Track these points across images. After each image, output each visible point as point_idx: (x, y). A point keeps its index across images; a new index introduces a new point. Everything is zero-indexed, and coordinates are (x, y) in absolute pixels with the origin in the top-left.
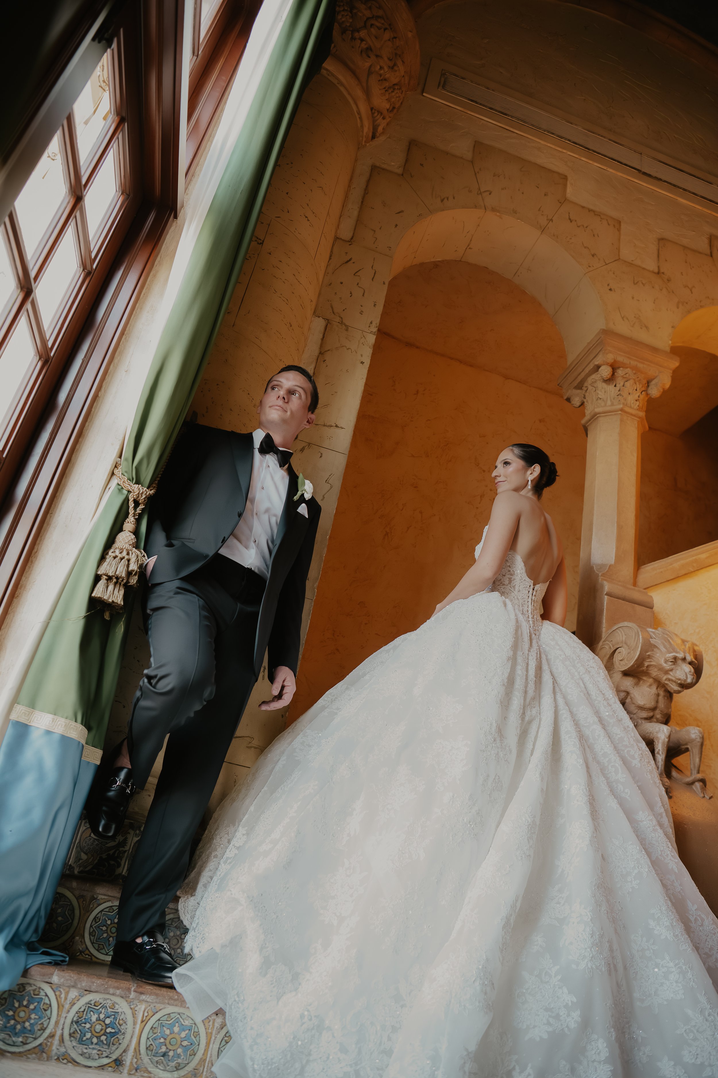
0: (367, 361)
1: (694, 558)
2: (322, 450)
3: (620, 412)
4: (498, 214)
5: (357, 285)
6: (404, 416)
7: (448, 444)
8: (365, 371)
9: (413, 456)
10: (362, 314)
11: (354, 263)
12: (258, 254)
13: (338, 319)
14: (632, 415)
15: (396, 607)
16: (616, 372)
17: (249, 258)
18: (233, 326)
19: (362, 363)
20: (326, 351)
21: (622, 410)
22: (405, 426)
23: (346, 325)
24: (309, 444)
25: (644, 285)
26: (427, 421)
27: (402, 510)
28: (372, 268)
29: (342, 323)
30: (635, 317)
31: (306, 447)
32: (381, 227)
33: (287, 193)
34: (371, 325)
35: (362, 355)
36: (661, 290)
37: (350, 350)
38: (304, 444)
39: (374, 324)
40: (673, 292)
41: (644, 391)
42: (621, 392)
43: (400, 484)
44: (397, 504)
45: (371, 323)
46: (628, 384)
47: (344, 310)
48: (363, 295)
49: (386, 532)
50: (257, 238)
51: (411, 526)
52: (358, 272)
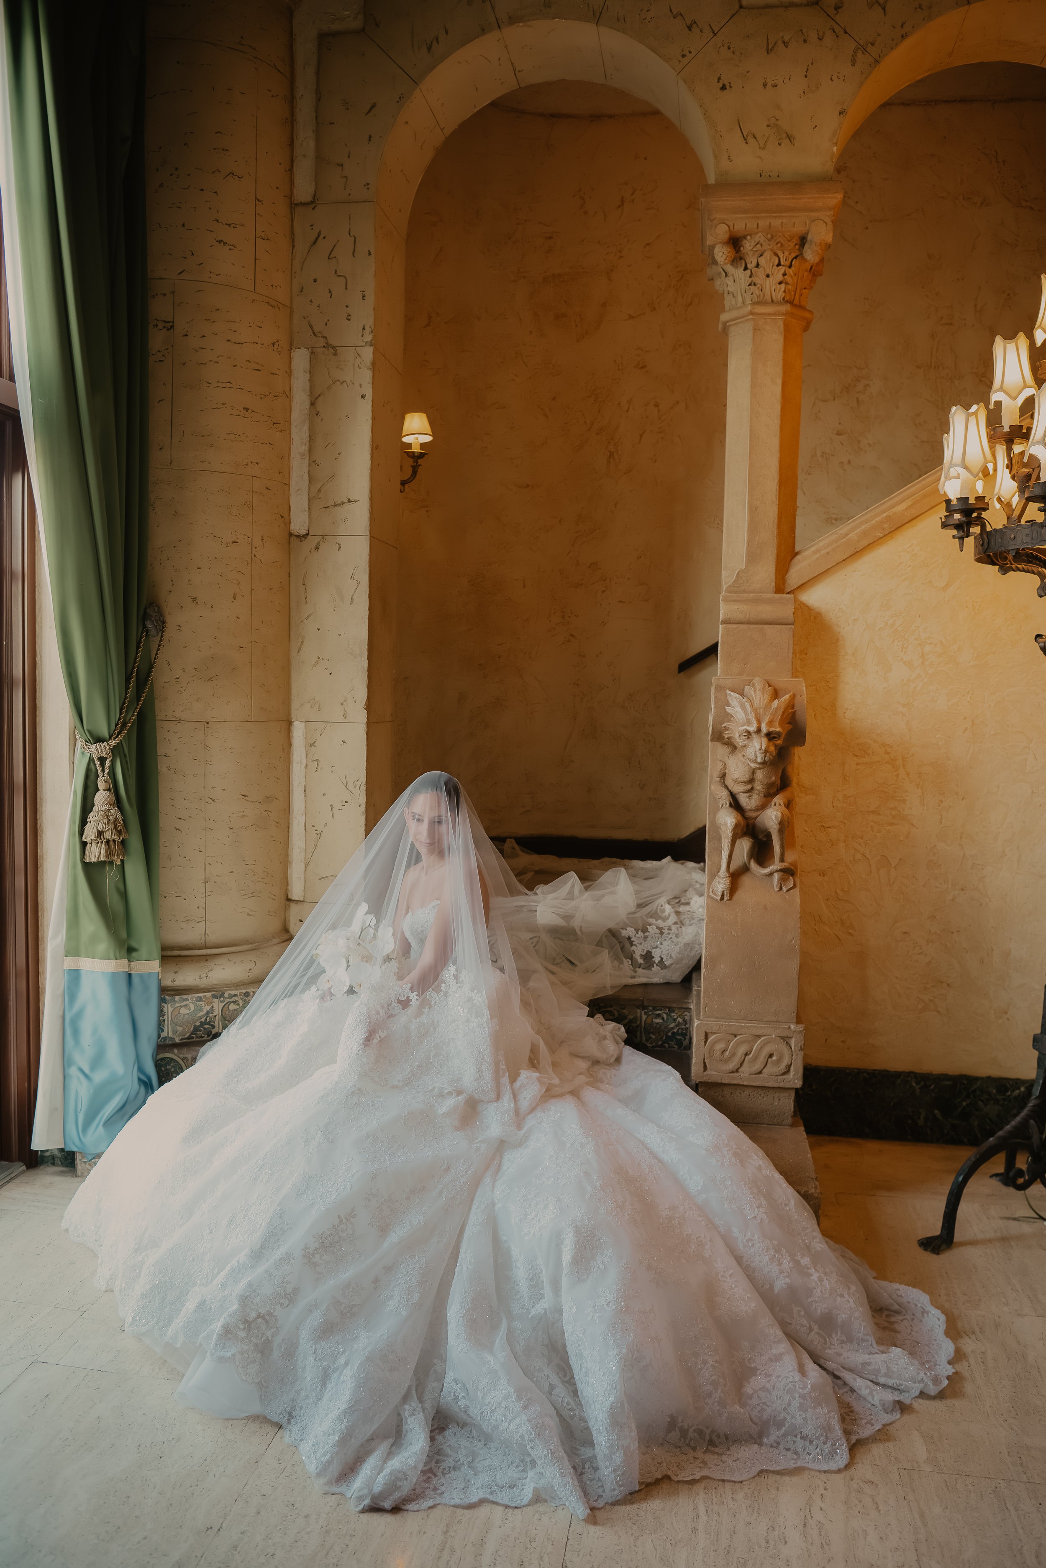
0: (368, 391)
1: (885, 515)
2: (340, 539)
3: (751, 317)
4: (521, 24)
5: (336, 273)
6: (608, 253)
7: (683, 275)
8: (369, 408)
9: (631, 317)
10: (349, 320)
11: (324, 238)
12: (172, 346)
13: (322, 342)
14: (770, 314)
15: (640, 557)
16: (742, 246)
17: (164, 358)
18: (171, 463)
19: (363, 397)
20: (317, 398)
21: (751, 313)
22: (612, 270)
23: (333, 347)
24: (323, 536)
25: (787, 47)
26: (645, 247)
27: (627, 411)
28: (349, 234)
29: (327, 346)
30: (768, 126)
31: (321, 542)
32: (350, 152)
33: (183, 225)
34: (364, 332)
35: (361, 386)
36: (821, 39)
37: (345, 383)
38: (317, 539)
39: (368, 329)
40: (846, 32)
41: (796, 258)
42: (754, 279)
43: (619, 370)
44: (619, 404)
45: (364, 329)
46: (762, 261)
47: (326, 324)
48: (346, 288)
49: (610, 452)
50: (165, 322)
51: (644, 432)
52: (332, 251)
